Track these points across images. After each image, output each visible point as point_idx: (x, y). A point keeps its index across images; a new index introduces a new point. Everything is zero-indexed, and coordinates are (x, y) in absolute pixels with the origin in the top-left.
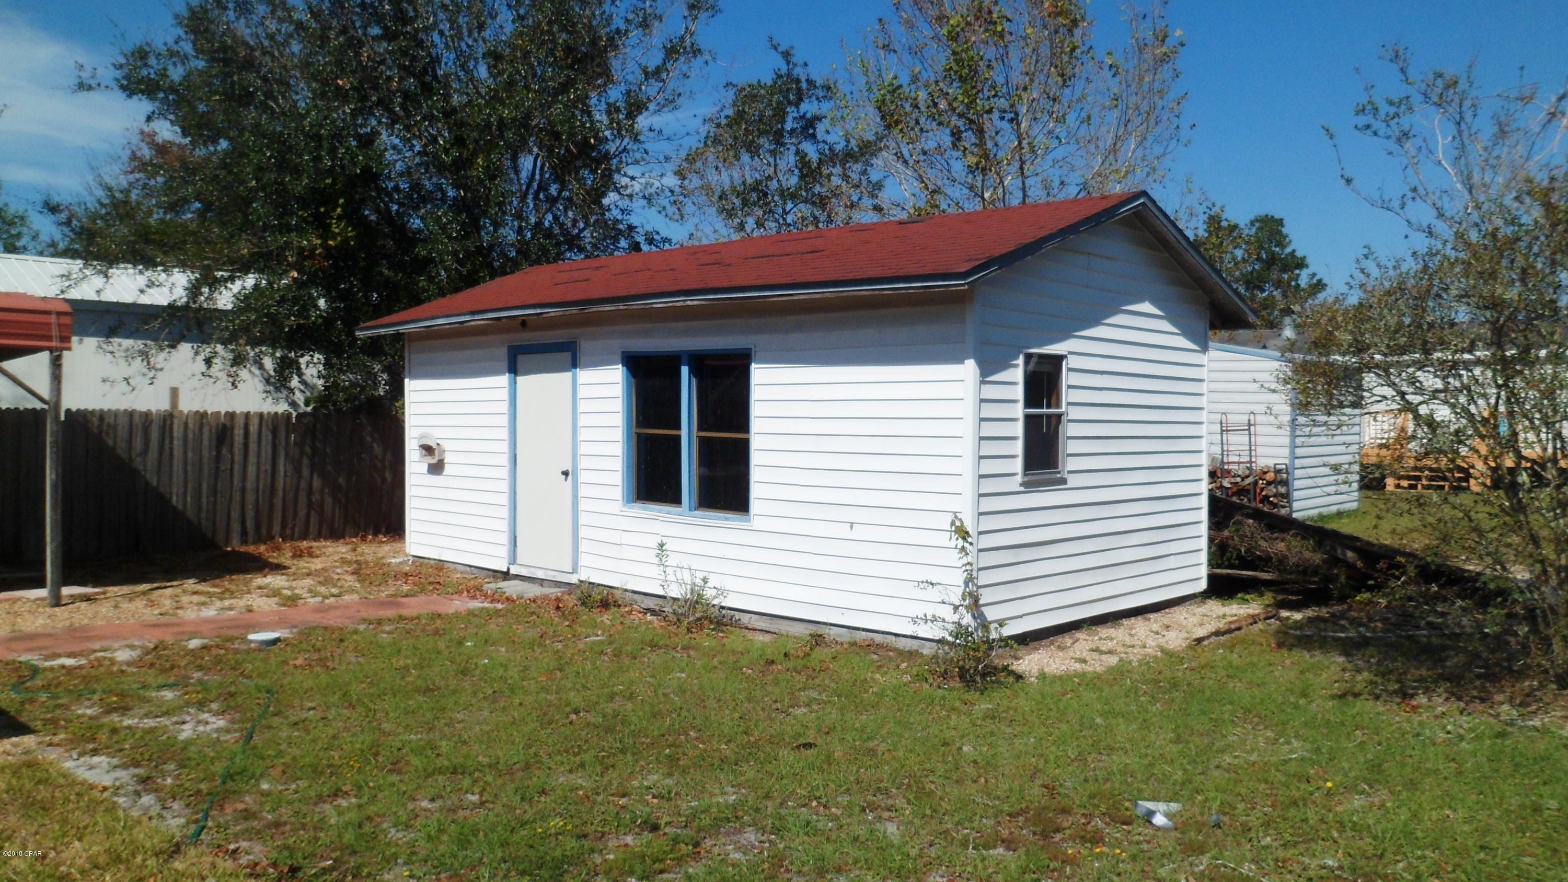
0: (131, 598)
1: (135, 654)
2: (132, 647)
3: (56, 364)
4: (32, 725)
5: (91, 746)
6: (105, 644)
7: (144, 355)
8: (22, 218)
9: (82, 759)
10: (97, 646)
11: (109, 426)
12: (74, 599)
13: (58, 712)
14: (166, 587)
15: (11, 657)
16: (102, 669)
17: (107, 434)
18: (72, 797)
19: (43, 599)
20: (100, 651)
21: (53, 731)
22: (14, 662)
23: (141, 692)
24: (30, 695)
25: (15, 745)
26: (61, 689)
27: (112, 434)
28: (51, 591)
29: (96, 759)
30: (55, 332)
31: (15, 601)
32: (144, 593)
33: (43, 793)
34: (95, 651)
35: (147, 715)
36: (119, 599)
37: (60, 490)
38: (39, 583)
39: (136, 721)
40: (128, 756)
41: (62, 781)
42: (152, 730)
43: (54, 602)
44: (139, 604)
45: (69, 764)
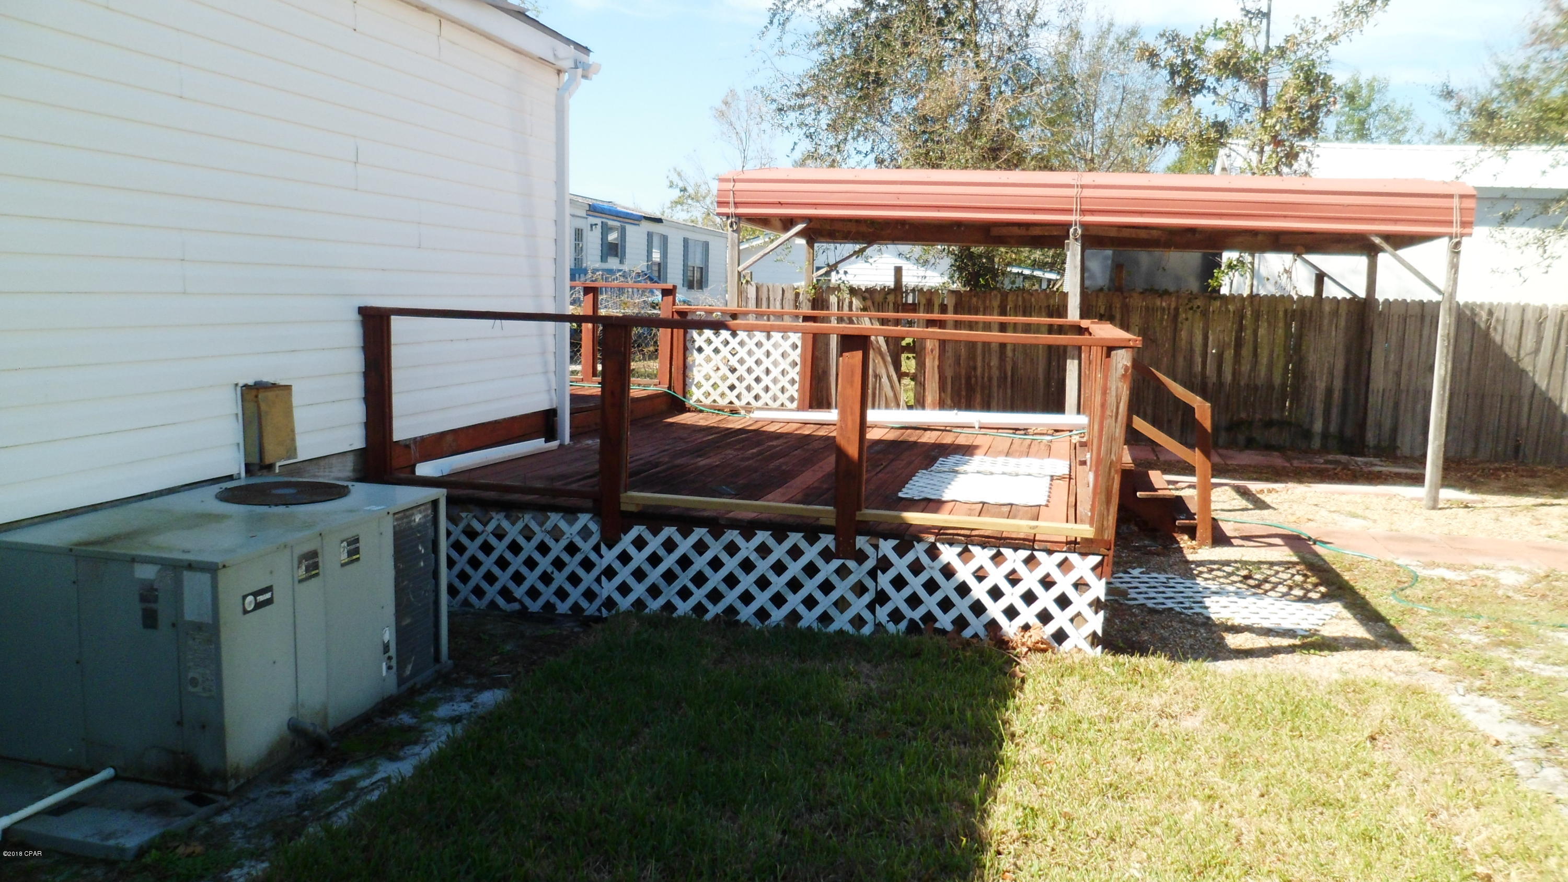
0: (1513, 511)
1: (1523, 579)
2: (1518, 570)
3: (1456, 249)
4: (1413, 641)
5: (1478, 683)
6: (1488, 561)
7: (1542, 243)
8: (1408, 113)
9: (1468, 697)
10: (1478, 561)
11: (1498, 320)
12: (1451, 504)
13: (1440, 632)
14: (1552, 505)
15: (1389, 558)
16: (1486, 591)
17: (1495, 329)
18: (1465, 747)
19: (1420, 500)
20: (1482, 568)
21: (1435, 654)
22: (1392, 564)
23: (1534, 627)
24: (1411, 605)
25: (1398, 662)
26: (1441, 604)
27: (1500, 329)
28: (1430, 491)
29: (1485, 702)
30: (1456, 217)
31: (1392, 497)
32: (1527, 508)
33: (1431, 730)
34: (1476, 568)
35: (1544, 659)
36: (1499, 511)
37: (1448, 387)
38: (1417, 480)
39: (1529, 663)
40: (1524, 707)
41: (1451, 721)
42: (1550, 682)
43: (1431, 504)
44: (1523, 519)
45: (1455, 700)
